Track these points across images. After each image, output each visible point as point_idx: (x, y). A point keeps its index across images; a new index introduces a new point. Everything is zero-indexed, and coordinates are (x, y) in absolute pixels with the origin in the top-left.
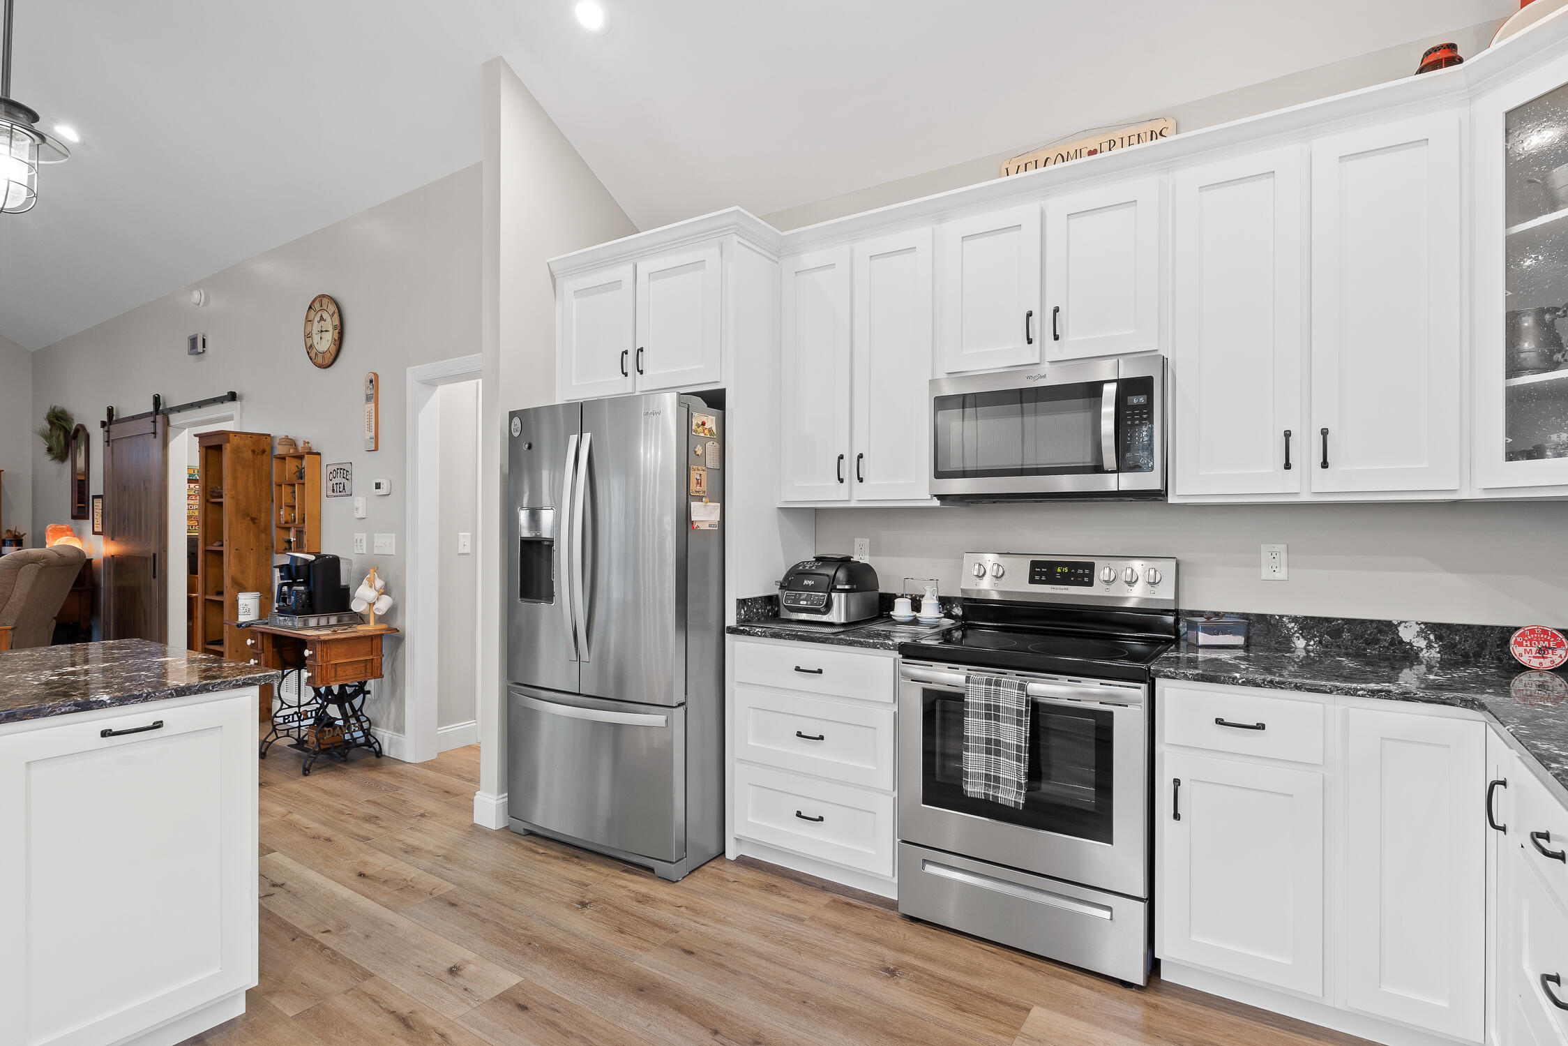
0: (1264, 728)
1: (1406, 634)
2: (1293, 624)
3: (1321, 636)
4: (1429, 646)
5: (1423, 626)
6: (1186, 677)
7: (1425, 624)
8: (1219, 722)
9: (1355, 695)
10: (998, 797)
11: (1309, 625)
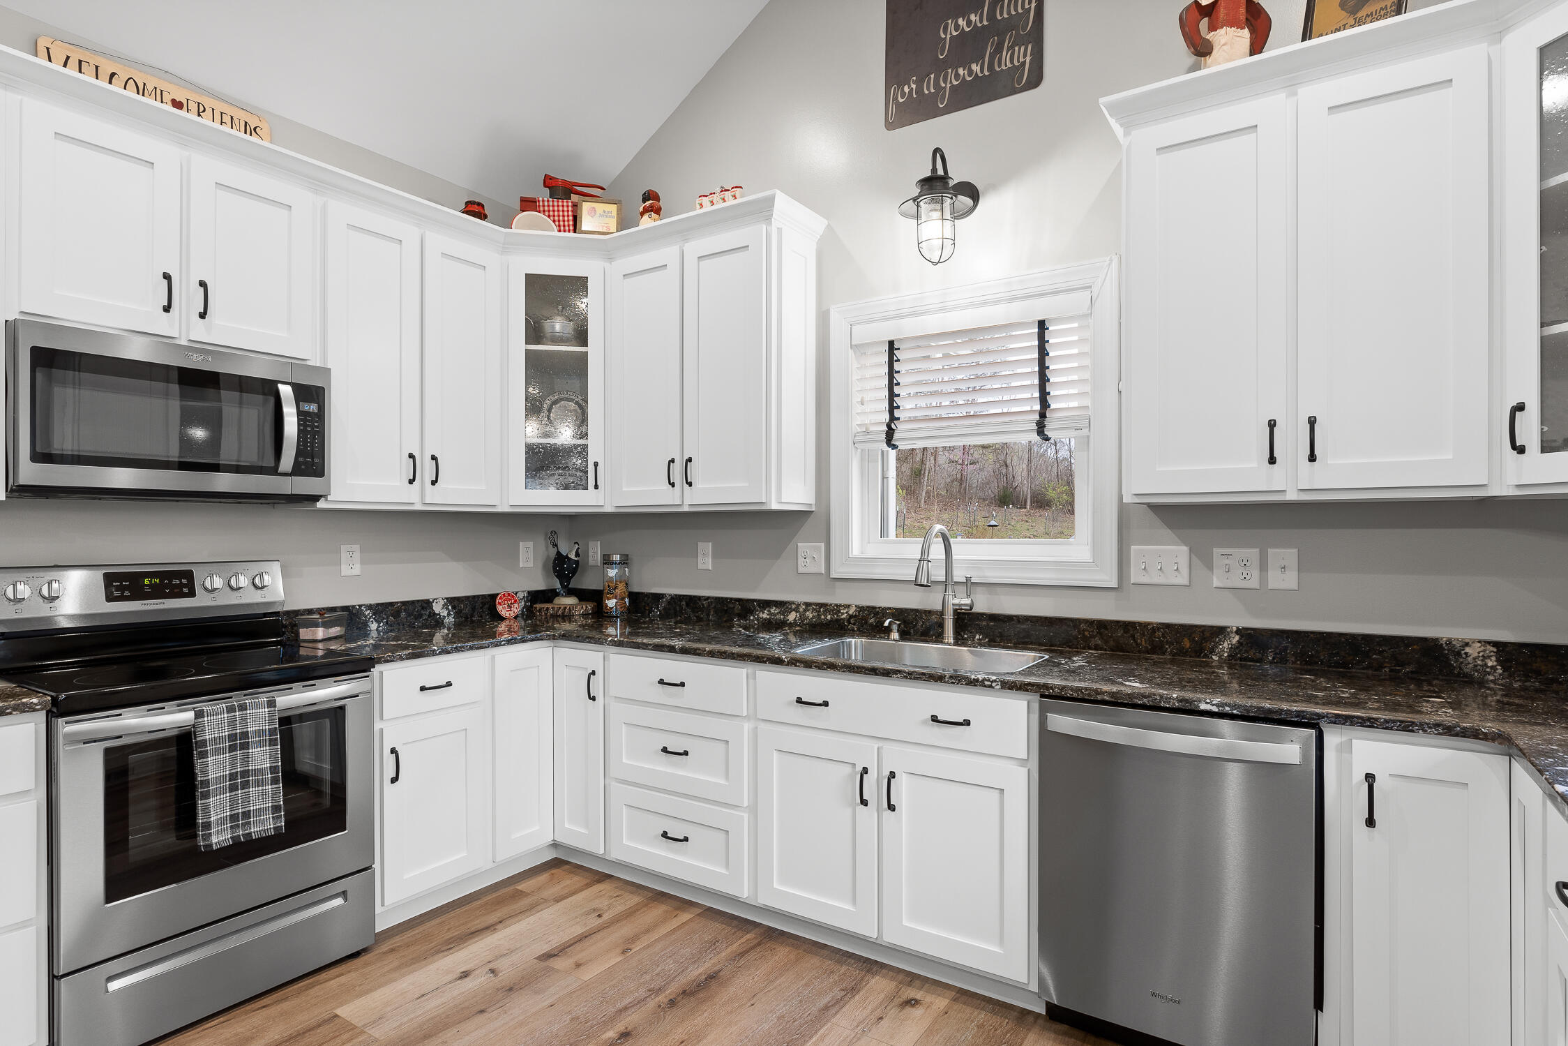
0: (451, 685)
1: (437, 608)
2: (369, 611)
3: (388, 618)
4: (449, 614)
5: (445, 600)
6: (401, 659)
7: (446, 598)
8: (423, 689)
9: (500, 645)
10: (251, 833)
11: (380, 610)
